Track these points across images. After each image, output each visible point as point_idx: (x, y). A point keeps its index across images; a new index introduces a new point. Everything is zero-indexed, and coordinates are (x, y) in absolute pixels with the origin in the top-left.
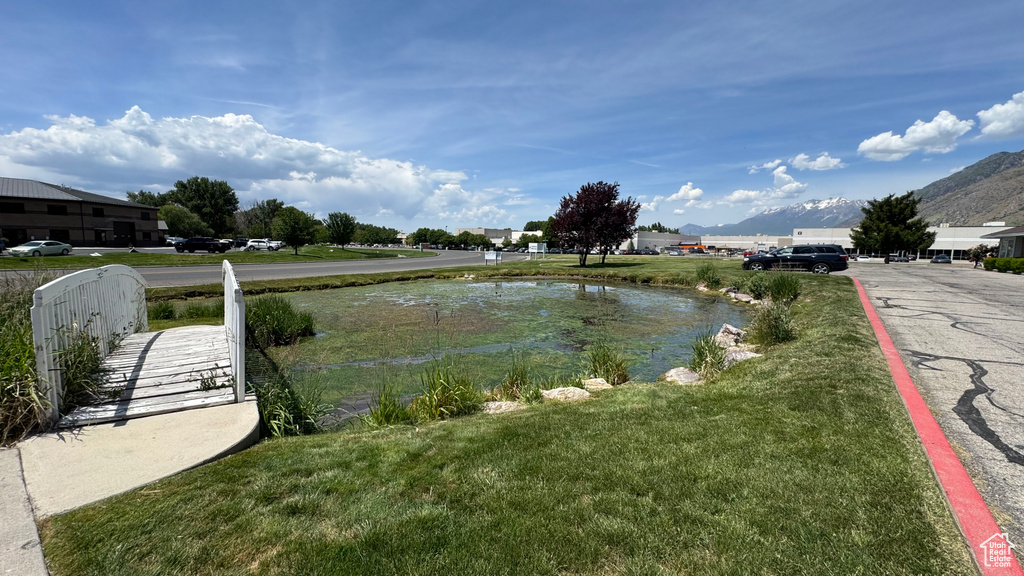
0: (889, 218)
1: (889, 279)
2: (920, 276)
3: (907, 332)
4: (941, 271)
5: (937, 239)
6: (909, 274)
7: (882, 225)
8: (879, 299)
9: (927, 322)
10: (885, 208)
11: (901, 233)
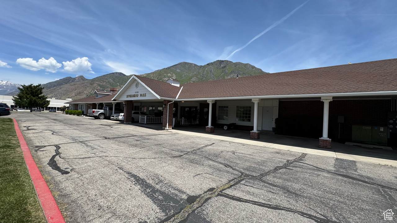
0: (31, 93)
1: (31, 118)
2: (44, 117)
3: (35, 139)
4: (52, 115)
5: (51, 103)
6: (40, 116)
7: (28, 96)
8: (25, 127)
9: (43, 134)
10: (29, 89)
11: (36, 100)
